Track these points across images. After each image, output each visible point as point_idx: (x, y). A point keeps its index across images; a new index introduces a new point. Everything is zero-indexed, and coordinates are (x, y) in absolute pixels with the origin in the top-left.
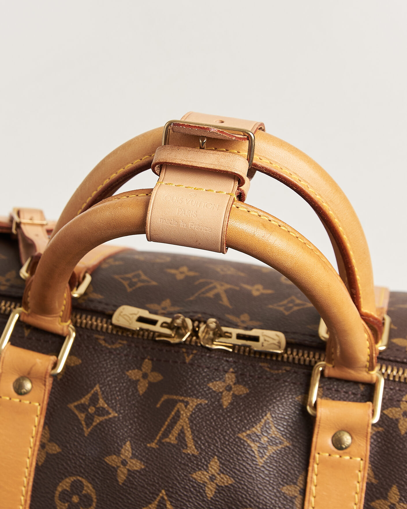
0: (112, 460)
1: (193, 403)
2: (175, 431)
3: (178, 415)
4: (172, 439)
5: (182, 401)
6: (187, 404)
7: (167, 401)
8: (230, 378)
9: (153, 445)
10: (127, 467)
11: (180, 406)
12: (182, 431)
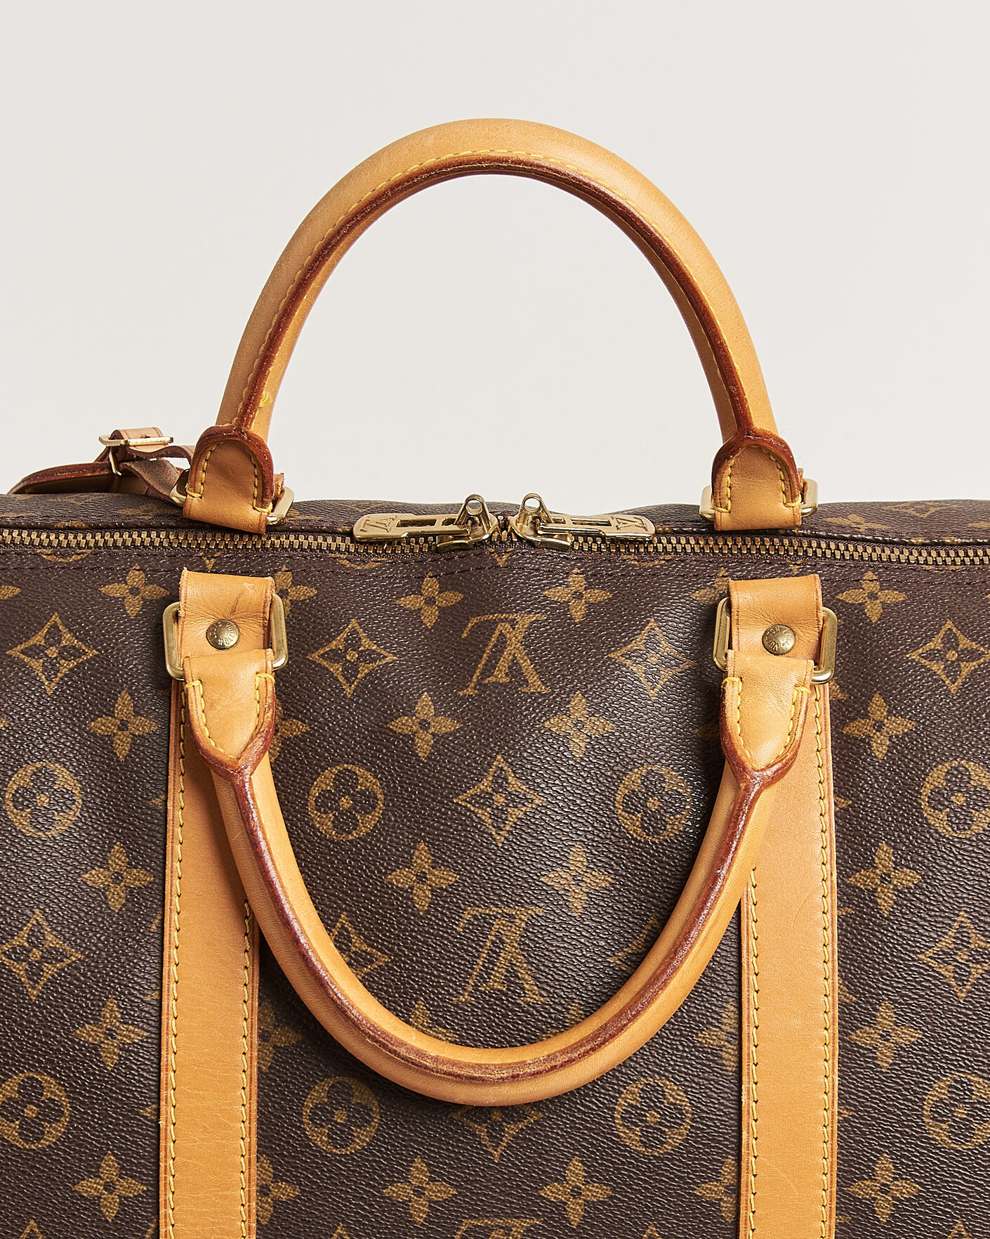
0: (402, 724)
1: (525, 620)
2: (503, 665)
3: (502, 642)
4: (500, 675)
5: (506, 620)
6: (513, 623)
7: (478, 625)
8: (576, 581)
9: (469, 691)
10: (432, 730)
11: (504, 628)
12: (514, 662)
